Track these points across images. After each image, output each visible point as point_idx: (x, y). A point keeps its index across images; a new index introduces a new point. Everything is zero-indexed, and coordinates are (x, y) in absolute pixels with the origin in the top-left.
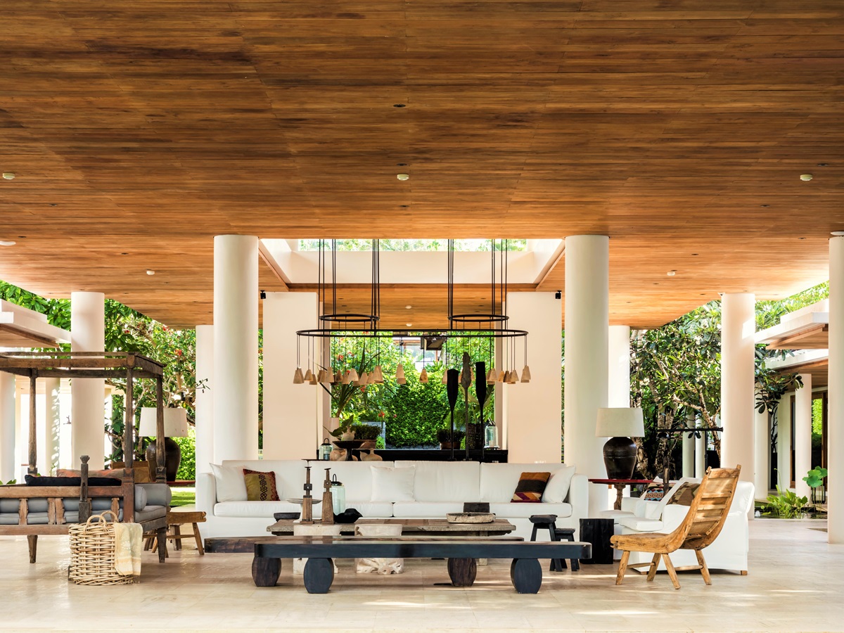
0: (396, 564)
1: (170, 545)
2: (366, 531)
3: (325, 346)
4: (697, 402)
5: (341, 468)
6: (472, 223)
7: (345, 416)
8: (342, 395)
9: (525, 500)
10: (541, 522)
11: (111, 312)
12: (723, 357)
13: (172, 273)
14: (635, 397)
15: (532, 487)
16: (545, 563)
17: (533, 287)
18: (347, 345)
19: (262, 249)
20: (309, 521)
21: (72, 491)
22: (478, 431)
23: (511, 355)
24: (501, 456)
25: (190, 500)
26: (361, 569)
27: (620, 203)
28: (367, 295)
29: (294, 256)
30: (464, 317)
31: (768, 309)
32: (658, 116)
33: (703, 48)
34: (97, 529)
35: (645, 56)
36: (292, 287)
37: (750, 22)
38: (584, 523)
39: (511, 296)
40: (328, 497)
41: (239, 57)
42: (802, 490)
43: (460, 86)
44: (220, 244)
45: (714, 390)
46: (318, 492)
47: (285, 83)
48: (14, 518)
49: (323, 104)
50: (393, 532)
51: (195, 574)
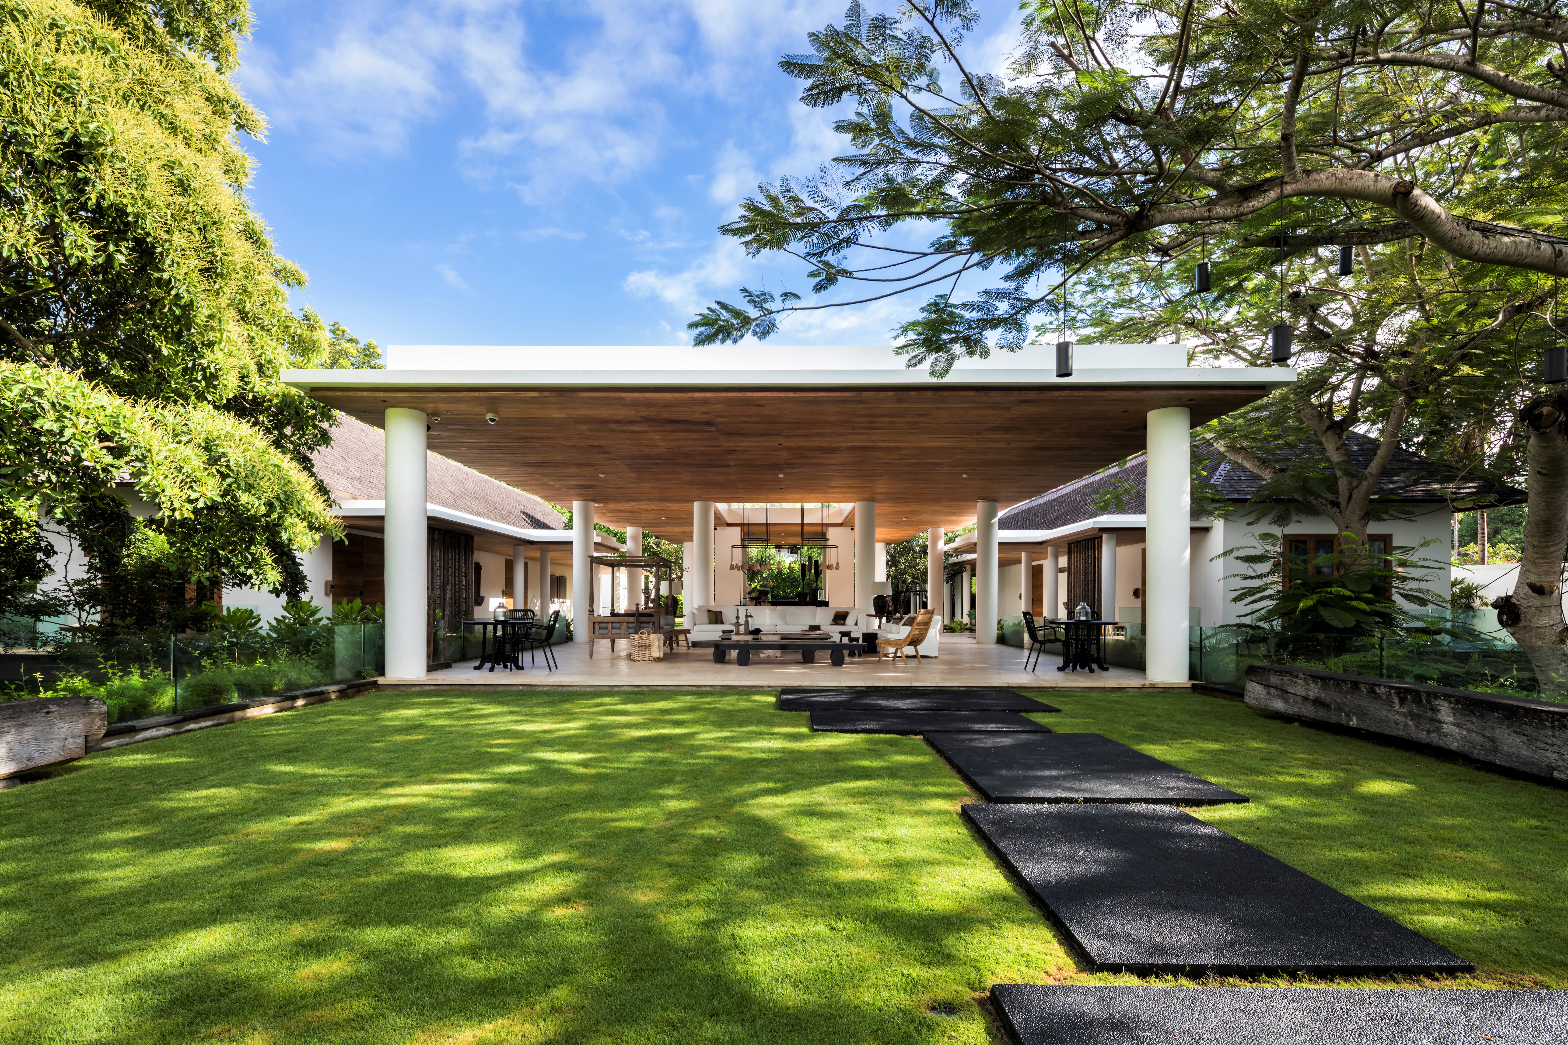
0: (778, 653)
1: (674, 645)
2: (764, 638)
3: (744, 553)
4: (917, 578)
5: (753, 610)
6: (812, 496)
7: (753, 585)
8: (752, 575)
9: (837, 624)
10: (844, 634)
11: (645, 537)
12: (929, 557)
13: (674, 518)
14: (888, 576)
15: (840, 618)
16: (846, 652)
17: (840, 525)
18: (754, 551)
19: (716, 508)
20: (738, 633)
21: (632, 619)
22: (815, 592)
23: (831, 556)
24: (825, 604)
25: (680, 624)
26: (762, 655)
27: (881, 487)
28: (764, 529)
29: (730, 511)
30: (809, 539)
31: (950, 535)
32: (898, 449)
33: (917, 419)
34: (643, 636)
35: (891, 422)
36: (729, 525)
37: (938, 408)
38: (864, 634)
39: (831, 530)
40: (747, 622)
41: (709, 423)
42: (966, 620)
43: (808, 436)
44: (696, 505)
45: (925, 573)
46: (742, 620)
47: (729, 434)
48: (605, 631)
49: (746, 443)
50: (776, 638)
51: (686, 658)
